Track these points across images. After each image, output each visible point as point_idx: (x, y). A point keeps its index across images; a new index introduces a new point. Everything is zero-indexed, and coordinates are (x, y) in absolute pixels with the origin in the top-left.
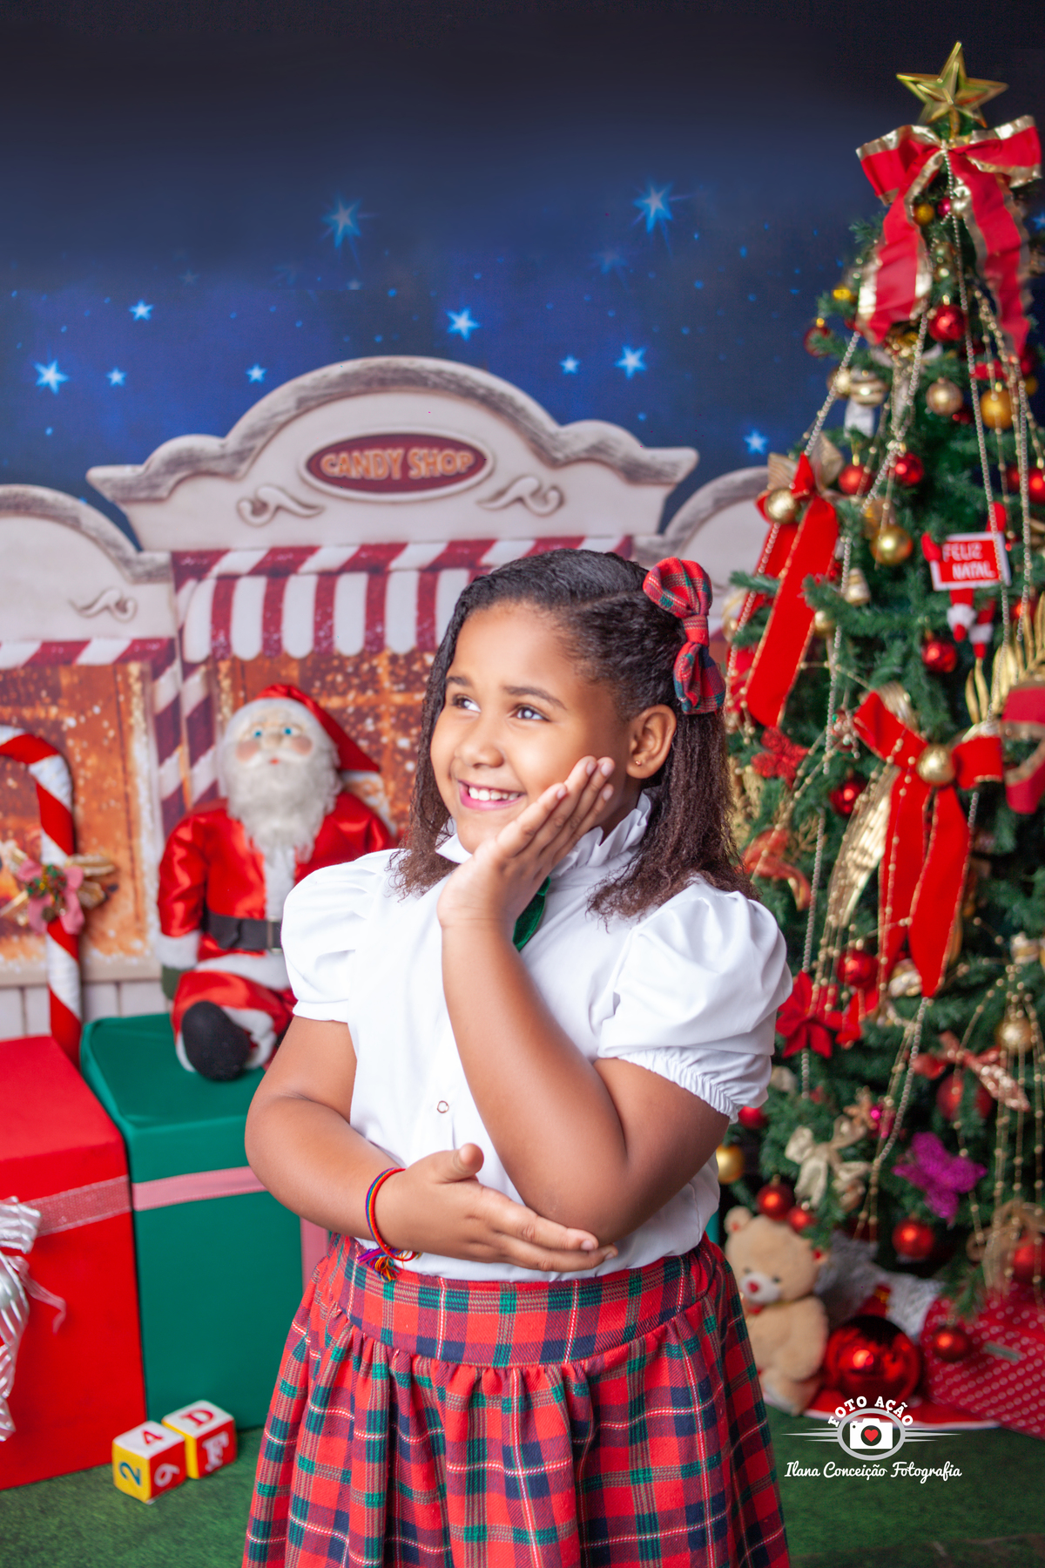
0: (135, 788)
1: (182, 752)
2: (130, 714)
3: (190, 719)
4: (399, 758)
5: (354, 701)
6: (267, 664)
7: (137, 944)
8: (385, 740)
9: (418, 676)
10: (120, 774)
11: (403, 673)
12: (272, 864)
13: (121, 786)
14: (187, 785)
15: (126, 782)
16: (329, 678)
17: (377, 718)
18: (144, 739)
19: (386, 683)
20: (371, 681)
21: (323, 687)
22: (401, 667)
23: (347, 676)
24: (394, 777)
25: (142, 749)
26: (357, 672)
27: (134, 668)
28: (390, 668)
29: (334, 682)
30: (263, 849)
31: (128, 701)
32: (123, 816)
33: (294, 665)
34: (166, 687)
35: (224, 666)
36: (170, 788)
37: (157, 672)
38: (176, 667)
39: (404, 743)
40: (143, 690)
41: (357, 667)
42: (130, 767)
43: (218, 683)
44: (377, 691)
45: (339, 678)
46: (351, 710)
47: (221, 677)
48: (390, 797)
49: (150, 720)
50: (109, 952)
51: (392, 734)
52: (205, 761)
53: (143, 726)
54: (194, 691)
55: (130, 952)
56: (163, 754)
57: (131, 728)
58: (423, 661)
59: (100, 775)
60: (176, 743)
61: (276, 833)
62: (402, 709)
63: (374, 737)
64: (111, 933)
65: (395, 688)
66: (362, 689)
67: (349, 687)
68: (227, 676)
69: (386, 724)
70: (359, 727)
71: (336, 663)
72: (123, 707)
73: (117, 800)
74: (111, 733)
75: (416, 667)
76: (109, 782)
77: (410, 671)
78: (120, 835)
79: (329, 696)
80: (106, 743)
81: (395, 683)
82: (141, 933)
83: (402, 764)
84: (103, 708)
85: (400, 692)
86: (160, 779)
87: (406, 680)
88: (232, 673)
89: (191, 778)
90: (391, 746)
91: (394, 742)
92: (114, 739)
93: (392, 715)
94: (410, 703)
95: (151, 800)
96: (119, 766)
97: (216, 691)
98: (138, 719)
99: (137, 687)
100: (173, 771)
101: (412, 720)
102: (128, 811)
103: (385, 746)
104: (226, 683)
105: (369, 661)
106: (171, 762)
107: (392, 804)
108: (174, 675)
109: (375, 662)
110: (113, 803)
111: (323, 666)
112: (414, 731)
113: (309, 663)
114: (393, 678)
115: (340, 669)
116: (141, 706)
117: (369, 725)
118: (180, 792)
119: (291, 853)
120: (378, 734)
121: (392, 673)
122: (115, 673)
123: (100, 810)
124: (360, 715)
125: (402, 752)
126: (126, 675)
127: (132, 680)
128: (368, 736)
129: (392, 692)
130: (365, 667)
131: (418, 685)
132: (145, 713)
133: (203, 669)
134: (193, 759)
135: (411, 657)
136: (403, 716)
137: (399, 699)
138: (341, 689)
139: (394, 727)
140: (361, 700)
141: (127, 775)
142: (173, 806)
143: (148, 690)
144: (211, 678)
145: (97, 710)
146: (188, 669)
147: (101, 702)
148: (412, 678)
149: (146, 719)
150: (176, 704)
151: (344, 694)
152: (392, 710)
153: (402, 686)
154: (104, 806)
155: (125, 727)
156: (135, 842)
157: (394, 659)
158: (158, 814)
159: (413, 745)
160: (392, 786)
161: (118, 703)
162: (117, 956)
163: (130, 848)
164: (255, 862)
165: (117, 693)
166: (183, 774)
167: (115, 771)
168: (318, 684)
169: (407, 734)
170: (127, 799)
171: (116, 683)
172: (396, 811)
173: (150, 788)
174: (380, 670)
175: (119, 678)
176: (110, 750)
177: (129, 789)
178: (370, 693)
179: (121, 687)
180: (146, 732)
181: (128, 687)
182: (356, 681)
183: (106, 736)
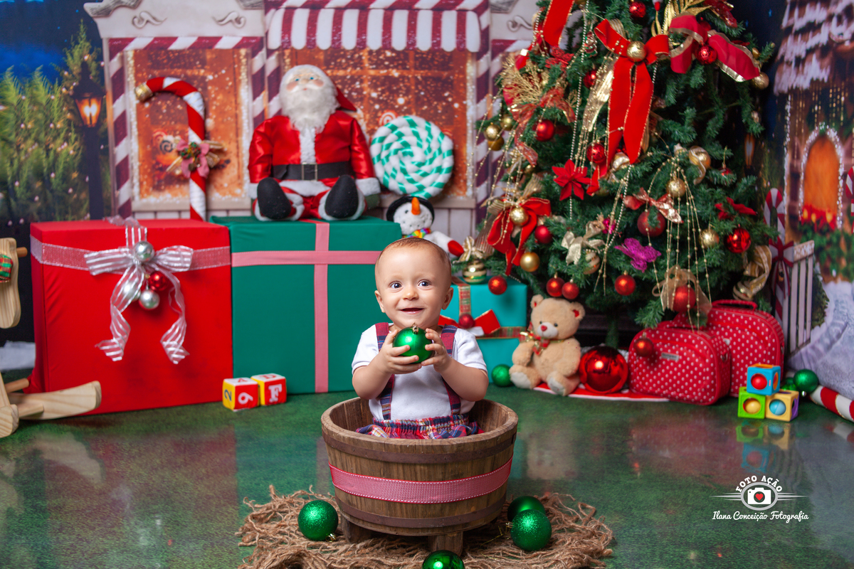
0: (240, 111)
1: (265, 94)
2: (240, 74)
3: (269, 77)
4: (372, 102)
5: (350, 72)
6: (308, 52)
7: (238, 191)
8: (365, 93)
9: (382, 61)
10: (234, 104)
11: (375, 60)
12: (303, 135)
13: (234, 110)
14: (266, 110)
15: (236, 108)
16: (339, 60)
17: (362, 82)
18: (246, 87)
19: (367, 65)
20: (359, 63)
21: (335, 65)
22: (374, 56)
23: (347, 59)
24: (369, 112)
25: (245, 92)
26: (352, 59)
27: (243, 51)
28: (369, 57)
29: (341, 62)
30: (299, 128)
31: (239, 67)
32: (234, 125)
33: (321, 53)
34: (258, 62)
35: (287, 52)
36: (258, 112)
37: (254, 54)
38: (264, 52)
39: (374, 95)
40: (247, 62)
41: (352, 56)
42: (238, 101)
43: (284, 60)
44: (362, 68)
45: (344, 61)
46: (348, 77)
47: (286, 57)
48: (367, 122)
49: (250, 78)
50: (224, 194)
51: (369, 90)
52: (275, 99)
53: (246, 80)
54: (272, 64)
55: (234, 195)
56: (255, 95)
57: (240, 81)
58: (385, 54)
59: (224, 104)
60: (262, 90)
61: (306, 120)
62: (374, 77)
63: (360, 91)
64: (226, 185)
65: (371, 67)
66: (355, 66)
67: (349, 66)
68: (288, 57)
69: (366, 85)
70: (353, 86)
71: (342, 53)
72: (237, 70)
73: (232, 117)
74: (230, 84)
75: (381, 57)
76: (228, 108)
77: (379, 59)
78: (232, 135)
79: (338, 69)
80: (227, 88)
81: (371, 65)
82: (240, 185)
83: (373, 105)
84: (226, 70)
85: (373, 69)
86: (254, 107)
87: (376, 63)
88: (291, 56)
89: (269, 107)
90: (368, 96)
91: (369, 94)
92: (231, 86)
93: (369, 81)
94: (378, 75)
95: (248, 118)
96: (233, 100)
97: (283, 64)
98: (243, 76)
99: (244, 61)
100: (260, 104)
101: (378, 83)
102: (237, 123)
103: (365, 96)
104: (288, 61)
105: (358, 53)
106: (259, 99)
107: (367, 125)
108: (262, 55)
109: (361, 54)
110: (229, 118)
111: (336, 54)
112: (379, 89)
113: (329, 53)
114: (370, 62)
115: (344, 56)
116: (246, 70)
117: (357, 85)
118: (263, 113)
119: (313, 130)
120: (362, 89)
121: (369, 60)
122: (233, 54)
123: (222, 122)
124: (353, 80)
125: (373, 99)
126: (239, 55)
127: (241, 57)
128: (356, 90)
129: (370, 69)
130: (357, 56)
131: (382, 66)
132: (247, 74)
133: (277, 53)
134: (270, 98)
135: (379, 52)
136: (374, 81)
137: (372, 72)
138: (344, 66)
139: (369, 86)
140: (354, 72)
141: (237, 105)
142: (259, 121)
143: (249, 63)
144: (281, 58)
145: (224, 72)
146: (270, 53)
147: (226, 68)
148: (379, 62)
149: (247, 77)
150: (263, 70)
151: (345, 69)
152: (369, 78)
153: (374, 66)
154: (225, 120)
155: (237, 81)
156: (239, 138)
157: (371, 52)
158: (252, 125)
159: (379, 96)
160: (368, 116)
161: (234, 69)
162: (228, 196)
163: (237, 142)
164: (295, 134)
165: (234, 64)
166: (265, 105)
167: (231, 102)
168: (333, 63)
169: (376, 91)
170: (236, 117)
171: (234, 58)
172: (369, 129)
173: (248, 112)
174: (364, 58)
175: (235, 56)
176: (229, 92)
177: (238, 112)
178: (358, 69)
179: (236, 60)
180: (248, 83)
181: (240, 61)
182: (352, 63)
183: (227, 85)
